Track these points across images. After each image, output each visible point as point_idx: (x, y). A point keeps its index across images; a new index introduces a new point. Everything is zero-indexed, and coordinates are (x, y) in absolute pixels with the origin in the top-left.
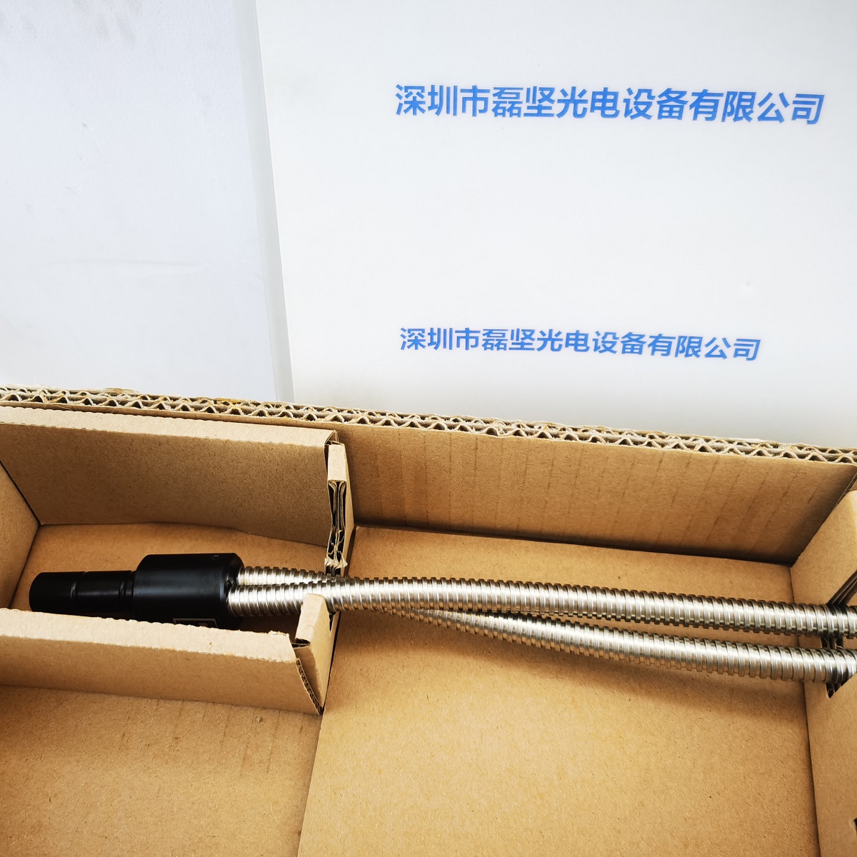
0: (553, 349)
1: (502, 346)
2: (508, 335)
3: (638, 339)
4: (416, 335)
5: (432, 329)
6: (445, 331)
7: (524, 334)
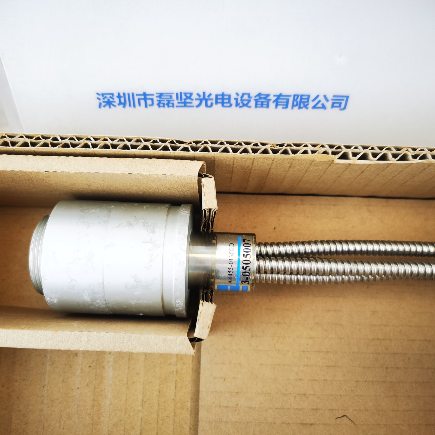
0: (207, 105)
1: (171, 105)
2: (174, 97)
3: (266, 97)
4: (109, 98)
5: (119, 94)
6: (129, 95)
7: (186, 95)
